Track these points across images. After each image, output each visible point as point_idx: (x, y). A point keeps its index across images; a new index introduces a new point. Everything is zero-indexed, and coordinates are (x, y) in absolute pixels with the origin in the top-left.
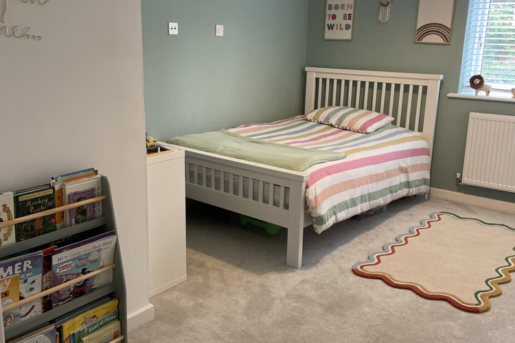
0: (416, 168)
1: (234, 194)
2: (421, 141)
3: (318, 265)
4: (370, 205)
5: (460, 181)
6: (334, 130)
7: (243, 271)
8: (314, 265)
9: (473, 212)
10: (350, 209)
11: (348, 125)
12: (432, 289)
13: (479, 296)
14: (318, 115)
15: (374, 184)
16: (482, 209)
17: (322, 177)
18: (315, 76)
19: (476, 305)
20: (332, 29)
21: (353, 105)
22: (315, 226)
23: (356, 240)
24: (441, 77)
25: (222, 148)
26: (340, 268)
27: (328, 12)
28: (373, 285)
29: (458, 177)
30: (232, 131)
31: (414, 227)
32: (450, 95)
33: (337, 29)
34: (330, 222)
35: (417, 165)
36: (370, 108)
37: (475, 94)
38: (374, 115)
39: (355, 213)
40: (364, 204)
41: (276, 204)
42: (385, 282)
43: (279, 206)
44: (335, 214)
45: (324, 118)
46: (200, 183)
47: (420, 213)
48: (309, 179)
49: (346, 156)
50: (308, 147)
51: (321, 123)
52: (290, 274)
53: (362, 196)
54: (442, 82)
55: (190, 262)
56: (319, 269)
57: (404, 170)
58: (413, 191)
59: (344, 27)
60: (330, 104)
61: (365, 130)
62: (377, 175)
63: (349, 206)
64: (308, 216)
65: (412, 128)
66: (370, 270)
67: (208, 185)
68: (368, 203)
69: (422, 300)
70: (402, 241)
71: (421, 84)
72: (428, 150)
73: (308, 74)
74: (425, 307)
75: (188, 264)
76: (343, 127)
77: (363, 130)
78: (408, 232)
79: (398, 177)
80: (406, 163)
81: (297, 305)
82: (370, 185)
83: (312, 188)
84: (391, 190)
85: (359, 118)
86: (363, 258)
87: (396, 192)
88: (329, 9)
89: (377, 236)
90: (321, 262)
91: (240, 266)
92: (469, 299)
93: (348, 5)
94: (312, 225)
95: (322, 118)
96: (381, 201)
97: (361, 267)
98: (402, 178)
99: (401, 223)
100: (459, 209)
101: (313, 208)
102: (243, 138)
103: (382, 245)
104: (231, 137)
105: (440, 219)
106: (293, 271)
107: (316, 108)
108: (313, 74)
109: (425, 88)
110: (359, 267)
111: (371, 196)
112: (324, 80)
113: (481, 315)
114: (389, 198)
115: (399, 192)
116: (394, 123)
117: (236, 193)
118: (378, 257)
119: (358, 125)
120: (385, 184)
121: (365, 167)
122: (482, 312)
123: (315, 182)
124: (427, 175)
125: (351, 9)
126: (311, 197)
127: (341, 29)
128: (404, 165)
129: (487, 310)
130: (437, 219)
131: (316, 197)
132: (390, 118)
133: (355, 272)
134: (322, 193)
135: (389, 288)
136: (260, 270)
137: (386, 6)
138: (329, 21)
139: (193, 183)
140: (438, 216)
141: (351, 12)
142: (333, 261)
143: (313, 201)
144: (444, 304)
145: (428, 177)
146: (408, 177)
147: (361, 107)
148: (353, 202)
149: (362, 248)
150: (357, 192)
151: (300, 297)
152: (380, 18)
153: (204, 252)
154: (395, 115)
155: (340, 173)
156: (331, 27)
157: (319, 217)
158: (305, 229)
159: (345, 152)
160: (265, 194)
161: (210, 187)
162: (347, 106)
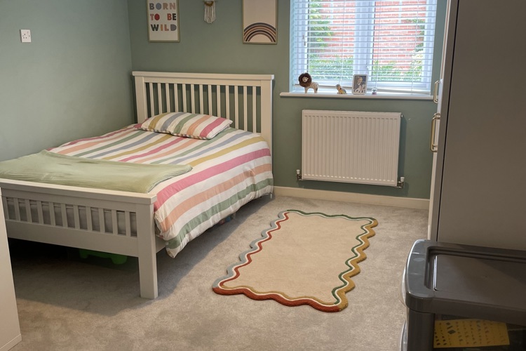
0: (260, 169)
1: (69, 226)
2: (261, 142)
3: (176, 290)
4: (221, 215)
5: (301, 177)
6: (173, 139)
7: (91, 315)
8: (171, 291)
9: (315, 206)
10: (202, 224)
11: (188, 132)
12: (293, 295)
13: (336, 293)
14: (154, 123)
15: (223, 193)
16: (322, 201)
17: (171, 195)
18: (144, 81)
19: (335, 303)
20: (157, 30)
21: (190, 110)
22: (168, 249)
23: (211, 254)
24: (273, 77)
25: (47, 174)
26: (200, 290)
27: (150, 12)
28: (236, 301)
29: (298, 173)
30: (55, 151)
31: (265, 231)
32: (282, 94)
33: (162, 30)
34: (184, 242)
35: (260, 167)
36: (207, 112)
37: (304, 91)
38: (213, 119)
39: (208, 227)
40: (215, 215)
41: (121, 232)
42: (248, 297)
43: (125, 234)
44: (188, 232)
45: (161, 126)
46: (24, 218)
47: (268, 214)
48: (156, 200)
49: (192, 169)
50: (148, 162)
51: (158, 132)
52: (146, 308)
53: (212, 208)
54: (274, 82)
55: (22, 316)
56: (178, 294)
57: (249, 174)
58: (259, 193)
59: (169, 27)
60: (165, 111)
61: (205, 137)
62: (224, 184)
63: (201, 220)
64: (160, 239)
65: (250, 130)
66: (231, 285)
67: (35, 220)
68: (219, 213)
69: (285, 308)
70: (256, 248)
71: (254, 85)
72: (269, 150)
73: (136, 78)
74: (290, 315)
75: (21, 319)
76: (182, 135)
77: (203, 136)
78: (260, 237)
79: (244, 182)
80: (250, 166)
81: (160, 343)
82: (219, 195)
83: (161, 210)
84: (239, 196)
85: (198, 123)
86: (221, 274)
87: (244, 197)
88: (151, 9)
89: (231, 246)
90: (178, 286)
91: (86, 309)
92: (327, 299)
93: (171, 4)
94: (165, 249)
95: (158, 127)
96: (232, 209)
97: (221, 284)
98: (248, 182)
99: (252, 228)
100: (302, 204)
101: (164, 232)
102: (70, 158)
103: (237, 255)
104: (56, 159)
105: (287, 218)
106: (150, 304)
107: (149, 116)
108: (141, 79)
109: (259, 89)
110: (219, 285)
111: (221, 206)
112: (155, 85)
113: (341, 312)
114: (238, 205)
115: (247, 196)
116: (232, 126)
117: (71, 225)
118: (236, 269)
119: (198, 132)
120: (233, 191)
121: (212, 178)
122: (342, 310)
123: (163, 202)
124: (269, 175)
125: (174, 8)
126: (161, 219)
127: (166, 30)
128: (248, 169)
129: (346, 307)
130: (285, 218)
131: (166, 219)
132: (228, 122)
133: (217, 291)
134: (172, 213)
135: (252, 302)
136: (112, 310)
137: (210, 5)
138: (152, 22)
139: (15, 219)
140: (285, 214)
141: (175, 11)
142: (191, 282)
143: (164, 223)
144: (307, 308)
145: (271, 176)
146: (253, 180)
147: (198, 112)
148: (205, 216)
149: (218, 261)
150: (207, 205)
151: (162, 333)
152: (206, 18)
153: (39, 301)
154: (232, 118)
155: (188, 188)
156: (155, 28)
157: (172, 239)
158: (158, 255)
159: (190, 164)
160: (107, 222)
161: (37, 221)
162: (182, 111)
